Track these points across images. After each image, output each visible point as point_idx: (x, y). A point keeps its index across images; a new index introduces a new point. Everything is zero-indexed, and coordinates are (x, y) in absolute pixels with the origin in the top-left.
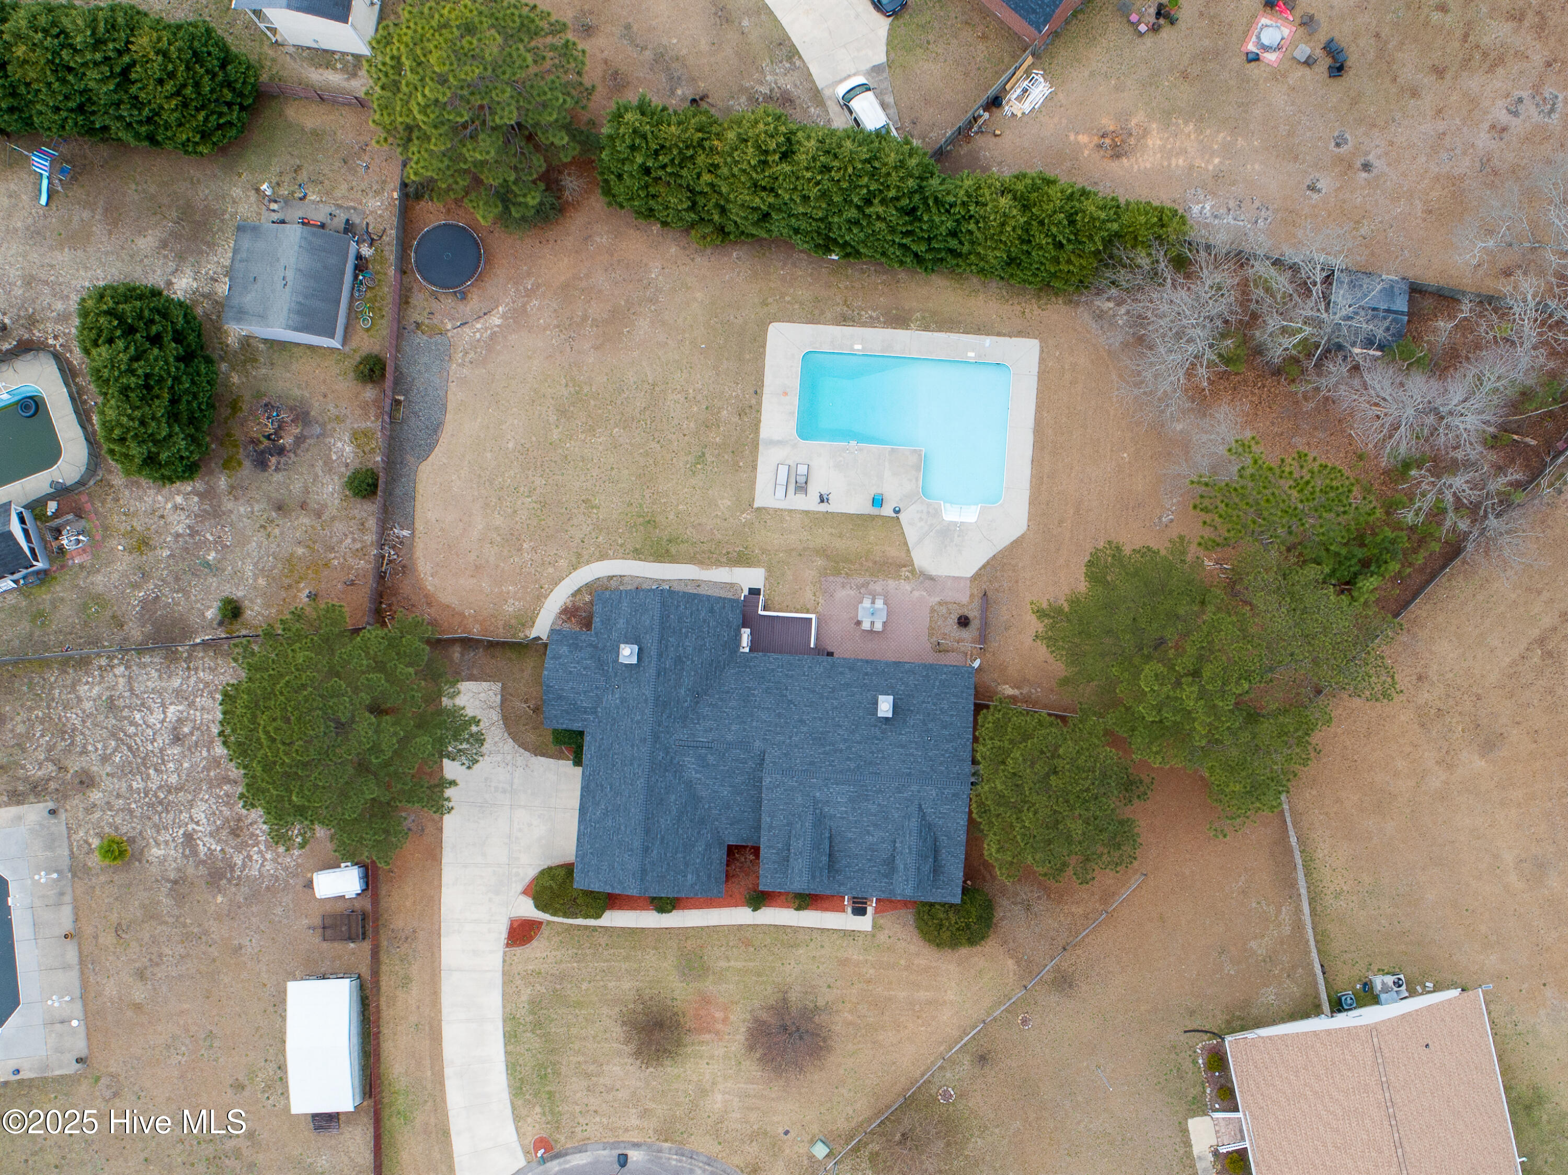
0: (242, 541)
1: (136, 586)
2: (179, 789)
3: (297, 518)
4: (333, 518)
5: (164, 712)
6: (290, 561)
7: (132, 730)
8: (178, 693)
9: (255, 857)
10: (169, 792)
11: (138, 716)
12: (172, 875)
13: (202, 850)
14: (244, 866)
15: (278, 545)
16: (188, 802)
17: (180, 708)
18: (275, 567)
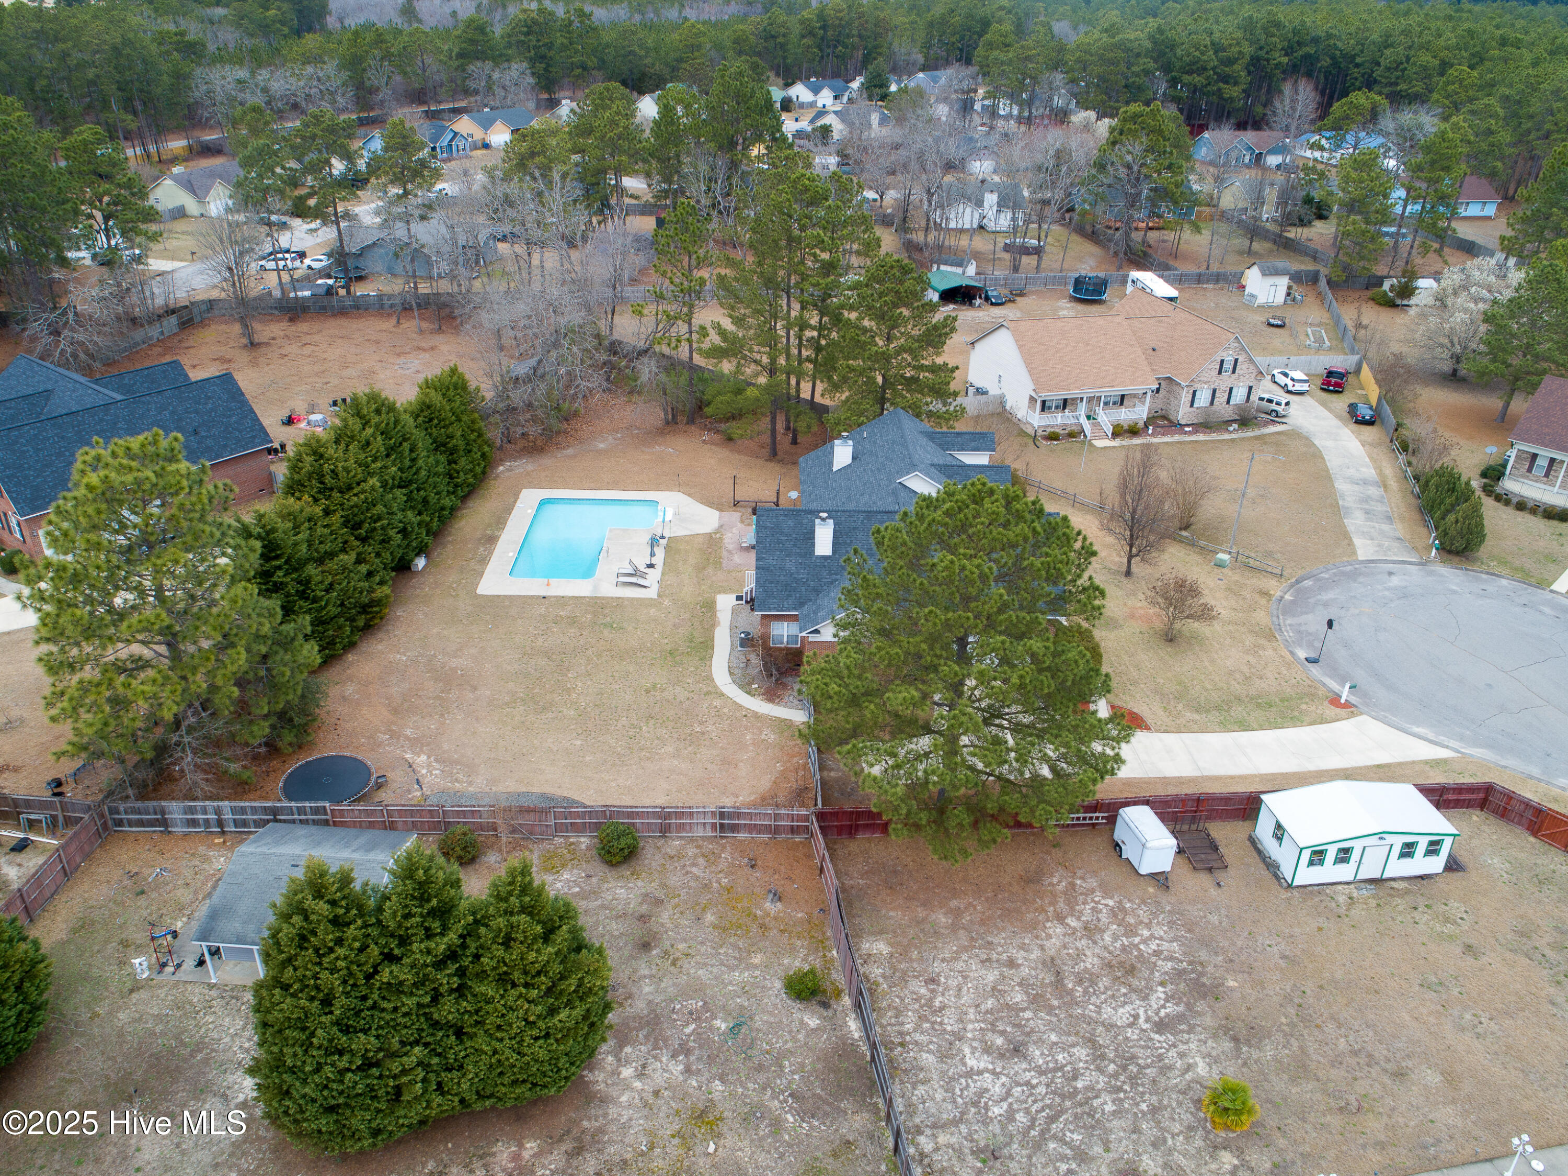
0: (698, 989)
1: (777, 1125)
2: (1091, 1041)
3: (662, 925)
4: (664, 886)
5: (980, 1073)
6: (723, 929)
7: (1020, 1117)
8: (944, 1056)
9: (1154, 947)
10: (1103, 1057)
11: (996, 1111)
12: (1228, 1045)
13: (1171, 1008)
14: (1171, 959)
15: (702, 943)
16: (1108, 1030)
17: (967, 1051)
18: (735, 946)
